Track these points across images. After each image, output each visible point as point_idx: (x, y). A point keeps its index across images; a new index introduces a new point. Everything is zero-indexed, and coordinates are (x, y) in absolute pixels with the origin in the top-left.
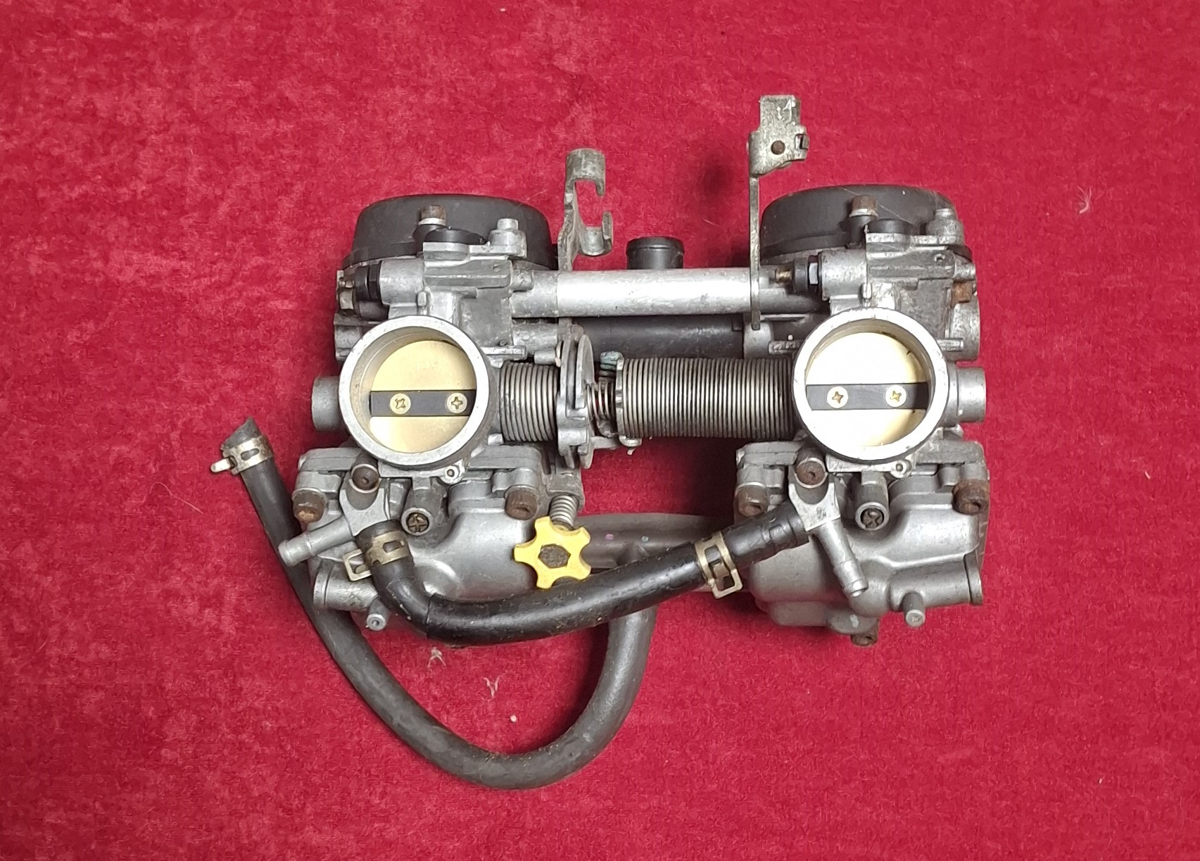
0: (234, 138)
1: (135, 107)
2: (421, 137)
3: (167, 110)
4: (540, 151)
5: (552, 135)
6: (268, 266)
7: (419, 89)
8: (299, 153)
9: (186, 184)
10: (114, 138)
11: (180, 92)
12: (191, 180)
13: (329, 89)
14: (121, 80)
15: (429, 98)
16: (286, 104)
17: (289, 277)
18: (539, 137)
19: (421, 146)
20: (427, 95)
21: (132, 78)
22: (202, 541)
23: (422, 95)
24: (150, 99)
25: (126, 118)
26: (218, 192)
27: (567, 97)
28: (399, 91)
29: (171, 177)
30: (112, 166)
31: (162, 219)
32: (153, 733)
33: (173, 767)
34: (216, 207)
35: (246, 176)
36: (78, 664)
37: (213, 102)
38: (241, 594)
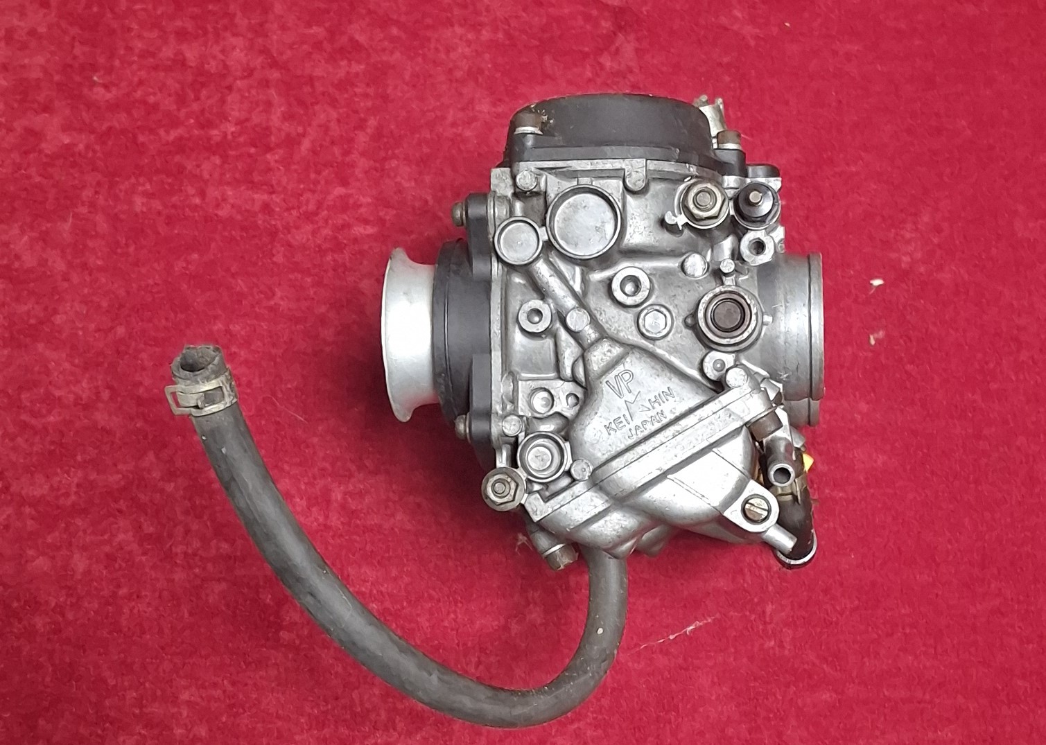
0: (311, 80)
1: (221, 57)
2: (481, 71)
3: (249, 57)
4: (590, 80)
5: (600, 64)
6: (350, 195)
7: (476, 27)
8: (371, 91)
9: (271, 124)
10: (203, 85)
11: (260, 40)
12: (275, 119)
13: (395, 31)
14: (205, 33)
15: (486, 34)
16: (357, 46)
17: (369, 204)
18: (588, 66)
19: (480, 80)
20: (484, 32)
21: (215, 28)
22: (308, 447)
23: (479, 32)
24: (234, 48)
25: (212, 66)
26: (300, 130)
27: (612, 29)
28: (458, 30)
29: (256, 119)
30: (203, 111)
31: (250, 156)
32: (272, 616)
35: (324, 114)
36: (202, 558)
37: (291, 47)
38: (345, 494)
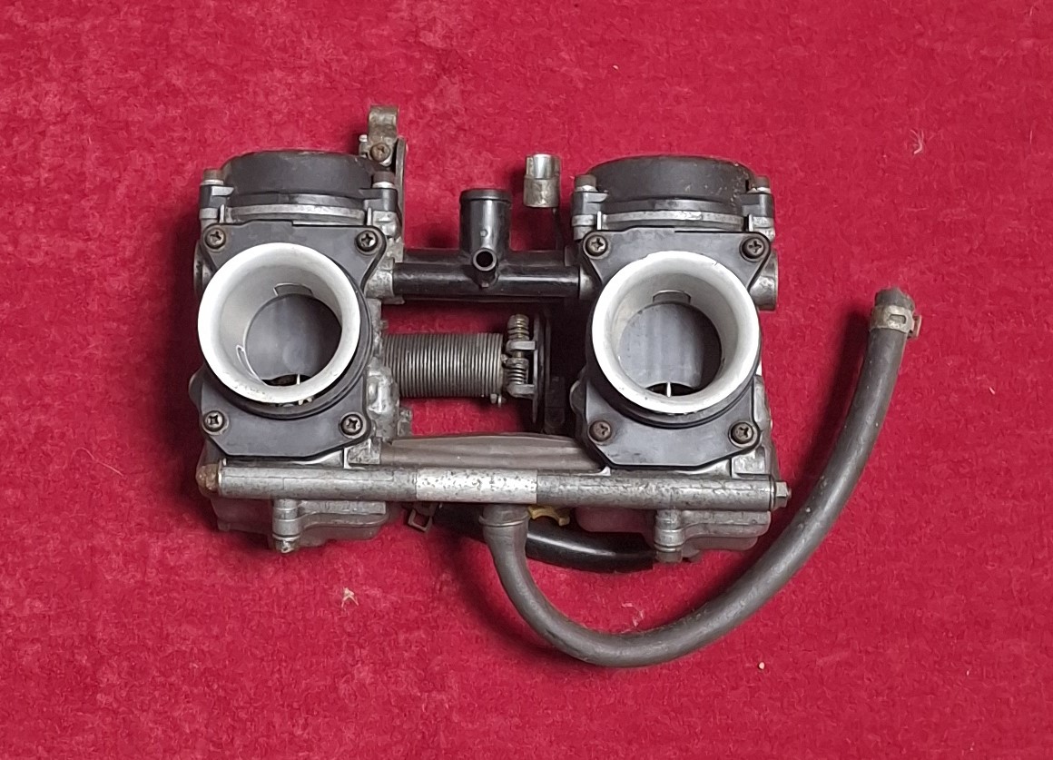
0: (127, 126)
1: (34, 102)
2: (301, 114)
3: (63, 102)
4: (411, 122)
5: (421, 105)
7: (296, 70)
8: (189, 135)
9: (85, 169)
10: (15, 131)
11: (74, 85)
13: (212, 74)
14: (18, 77)
15: (306, 78)
16: (175, 91)
18: (411, 108)
19: (301, 122)
20: (304, 75)
21: (27, 73)
22: (123, 501)
23: (299, 75)
24: (47, 94)
25: (24, 112)
27: (434, 70)
28: (278, 74)
29: (70, 163)
30: (15, 157)
31: (65, 203)
32: (89, 679)
33: (108, 710)
34: (114, 189)
35: (139, 159)
36: (15, 619)
37: (106, 93)
38: (164, 549)
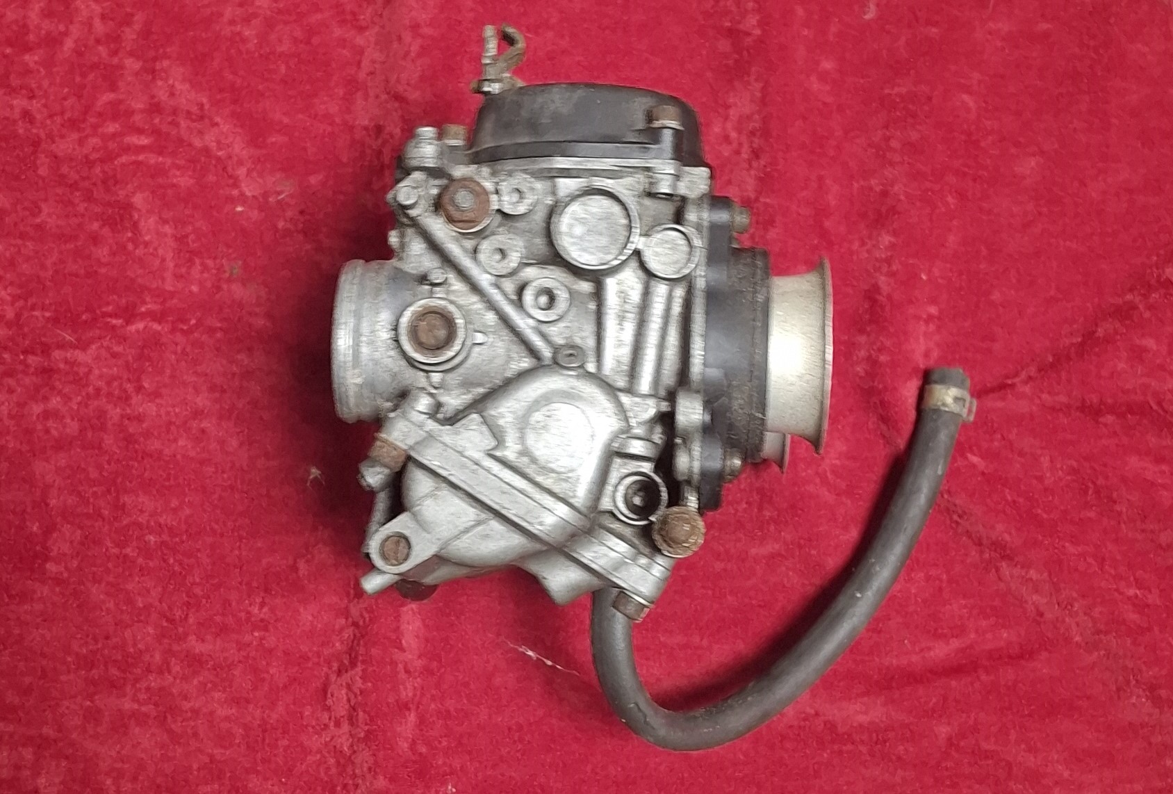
33: (58, 581)
